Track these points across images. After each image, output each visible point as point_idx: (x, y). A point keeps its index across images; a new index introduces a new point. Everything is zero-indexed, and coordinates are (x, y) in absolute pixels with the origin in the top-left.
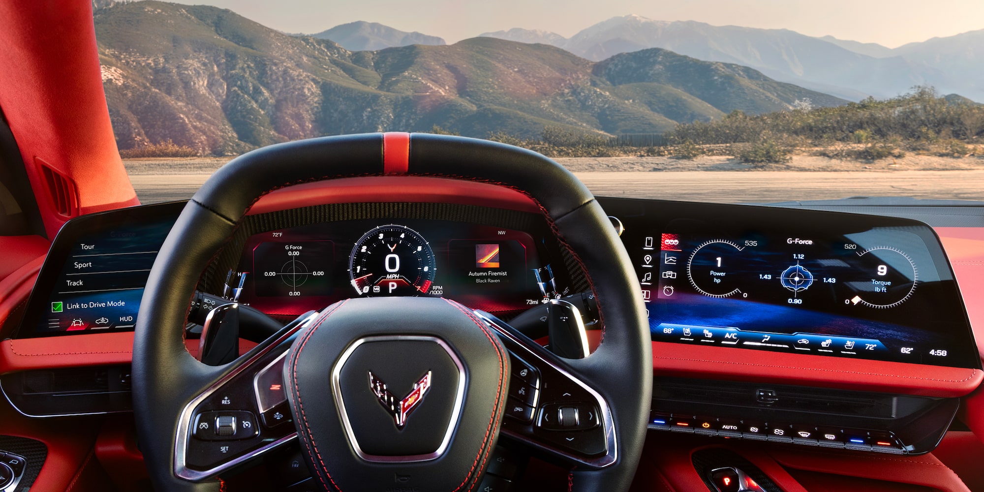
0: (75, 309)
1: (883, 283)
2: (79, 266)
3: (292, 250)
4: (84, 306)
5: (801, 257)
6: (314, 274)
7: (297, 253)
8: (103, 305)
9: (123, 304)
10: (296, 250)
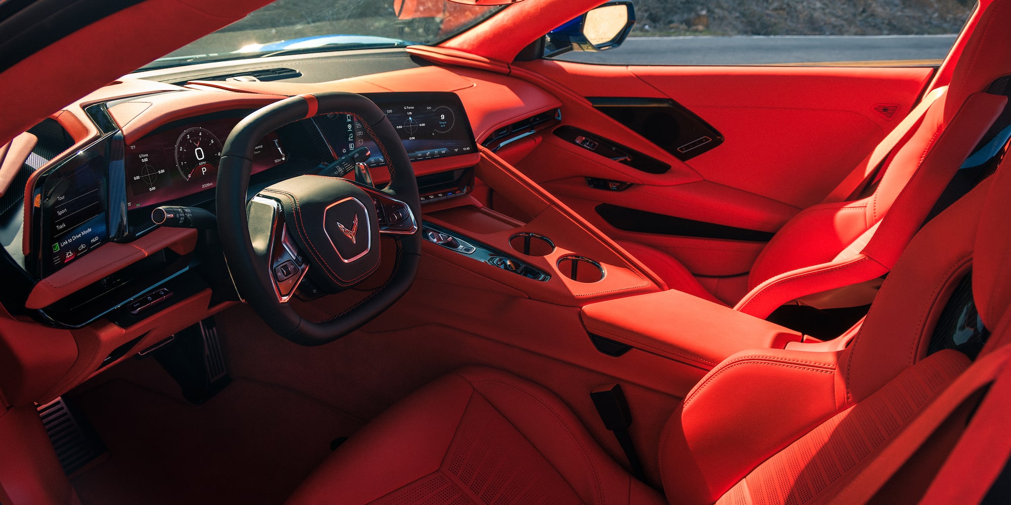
0: (66, 245)
1: (444, 123)
2: (60, 213)
3: (143, 158)
4: (70, 241)
5: (411, 113)
6: (159, 172)
7: (146, 160)
8: (80, 235)
9: (90, 230)
10: (145, 157)
